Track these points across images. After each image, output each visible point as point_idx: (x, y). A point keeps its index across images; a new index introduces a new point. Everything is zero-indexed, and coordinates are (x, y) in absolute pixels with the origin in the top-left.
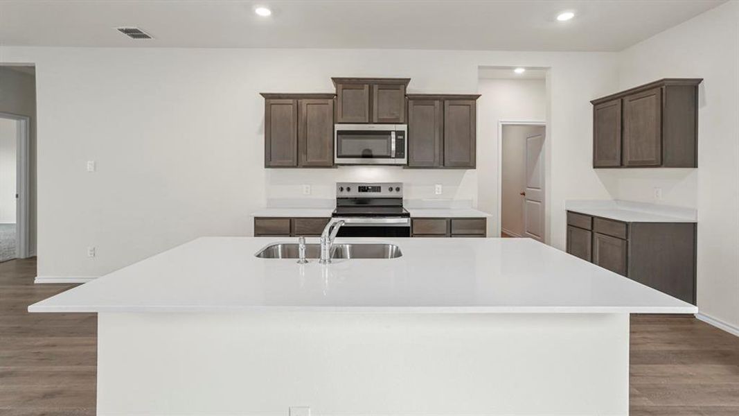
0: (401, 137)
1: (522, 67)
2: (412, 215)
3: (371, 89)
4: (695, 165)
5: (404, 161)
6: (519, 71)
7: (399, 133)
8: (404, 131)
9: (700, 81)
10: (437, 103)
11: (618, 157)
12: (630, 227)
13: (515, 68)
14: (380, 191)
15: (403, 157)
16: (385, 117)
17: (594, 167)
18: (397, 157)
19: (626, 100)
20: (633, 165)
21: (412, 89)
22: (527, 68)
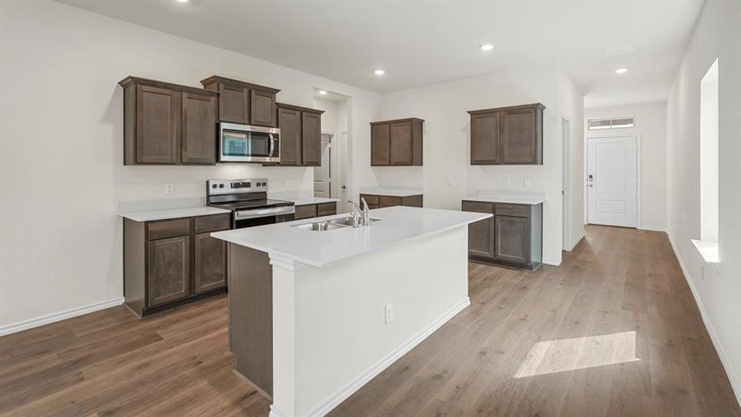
0: (276, 139)
1: (325, 90)
2: (296, 204)
3: (250, 93)
4: (422, 165)
5: (278, 160)
6: (323, 93)
7: (276, 136)
8: (278, 135)
9: (424, 121)
10: (298, 113)
11: (388, 159)
12: (403, 199)
13: (322, 90)
14: (250, 187)
15: (278, 156)
16: (261, 120)
17: (372, 165)
18: (273, 156)
19: (392, 125)
20: (396, 164)
21: (280, 98)
22: (328, 92)
